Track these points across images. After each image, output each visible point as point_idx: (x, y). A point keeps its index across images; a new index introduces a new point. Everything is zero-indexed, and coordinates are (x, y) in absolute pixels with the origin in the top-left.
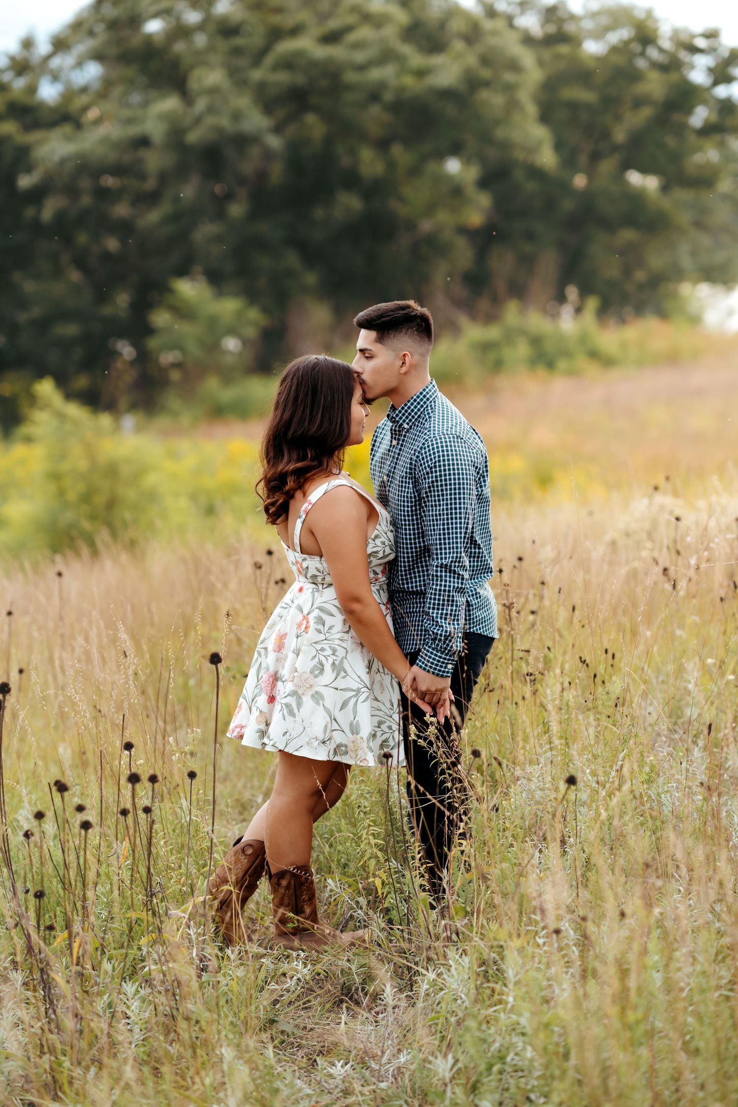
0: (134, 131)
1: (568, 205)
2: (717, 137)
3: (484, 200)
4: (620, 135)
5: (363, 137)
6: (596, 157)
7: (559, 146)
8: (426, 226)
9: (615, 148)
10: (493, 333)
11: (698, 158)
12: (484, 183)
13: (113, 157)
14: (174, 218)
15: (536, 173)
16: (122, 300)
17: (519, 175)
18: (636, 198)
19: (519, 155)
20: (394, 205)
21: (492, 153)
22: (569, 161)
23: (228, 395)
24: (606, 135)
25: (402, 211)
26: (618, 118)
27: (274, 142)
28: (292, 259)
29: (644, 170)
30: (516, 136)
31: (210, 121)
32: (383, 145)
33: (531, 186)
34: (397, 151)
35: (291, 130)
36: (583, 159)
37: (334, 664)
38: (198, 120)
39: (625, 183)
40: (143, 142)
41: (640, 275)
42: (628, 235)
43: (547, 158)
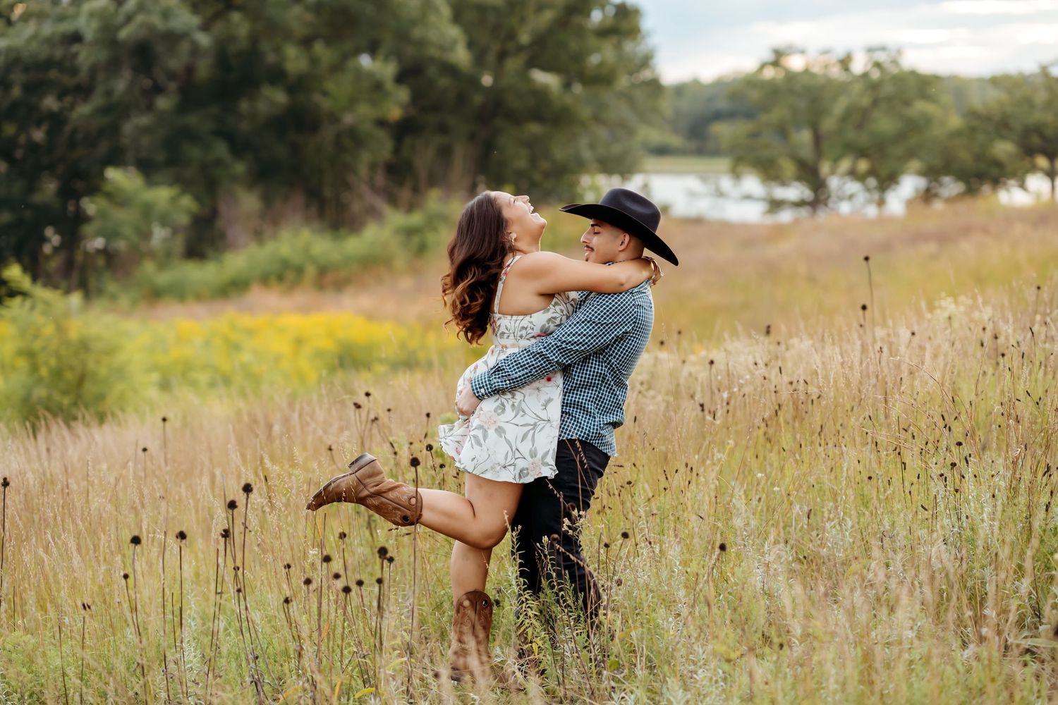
0: (66, 27)
1: (478, 99)
2: (614, 39)
3: (403, 94)
4: (525, 38)
5: (287, 35)
6: (502, 56)
7: (471, 45)
8: (348, 119)
9: (520, 49)
10: (416, 219)
11: (594, 59)
12: (400, 79)
13: (44, 52)
14: (107, 110)
15: (450, 69)
16: (49, 188)
17: (432, 71)
18: (541, 94)
19: (433, 52)
20: (317, 98)
21: (410, 51)
22: (480, 59)
23: (163, 278)
24: (512, 36)
25: (325, 104)
26: (523, 20)
27: (204, 39)
28: (221, 149)
29: (546, 68)
30: (432, 35)
31: (140, 18)
32: (306, 42)
33: (444, 82)
34: (319, 48)
35: (219, 27)
36: (491, 58)
37: (513, 405)
38: (129, 19)
39: (529, 80)
40: (76, 38)
41: (545, 165)
42: (535, 128)
43: (462, 56)
